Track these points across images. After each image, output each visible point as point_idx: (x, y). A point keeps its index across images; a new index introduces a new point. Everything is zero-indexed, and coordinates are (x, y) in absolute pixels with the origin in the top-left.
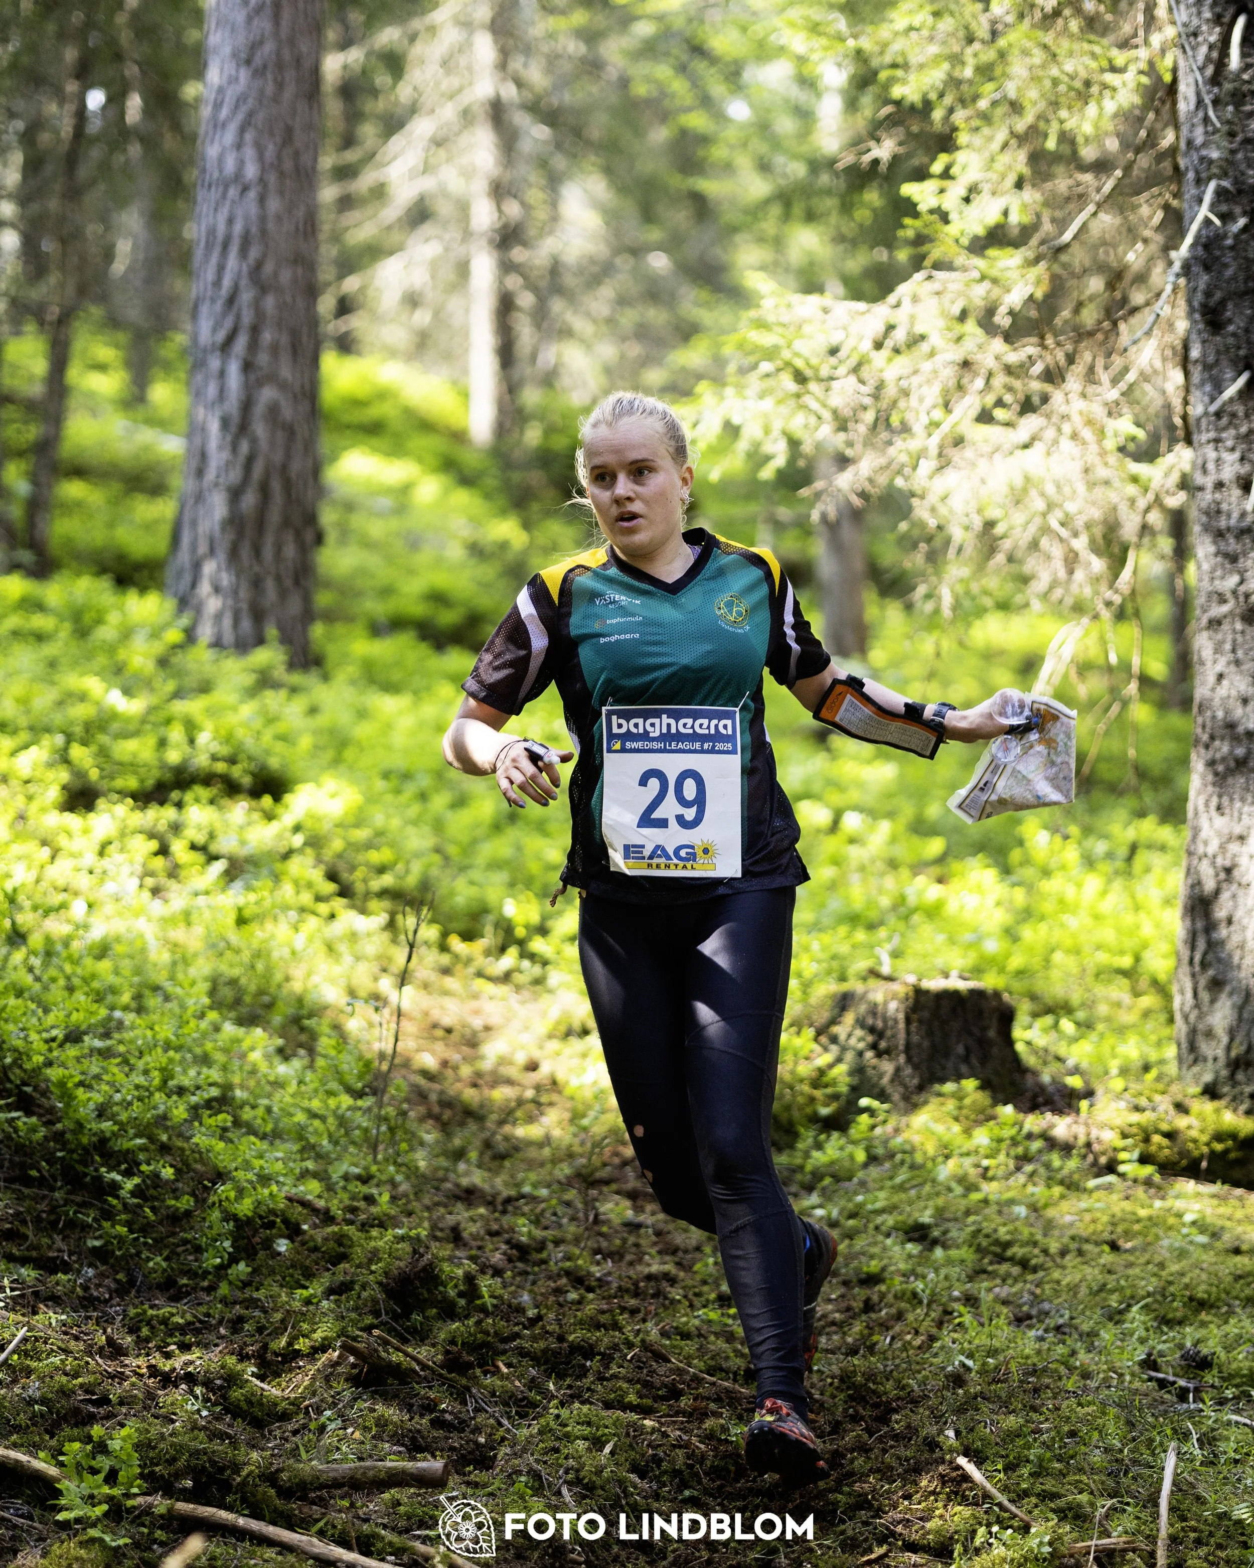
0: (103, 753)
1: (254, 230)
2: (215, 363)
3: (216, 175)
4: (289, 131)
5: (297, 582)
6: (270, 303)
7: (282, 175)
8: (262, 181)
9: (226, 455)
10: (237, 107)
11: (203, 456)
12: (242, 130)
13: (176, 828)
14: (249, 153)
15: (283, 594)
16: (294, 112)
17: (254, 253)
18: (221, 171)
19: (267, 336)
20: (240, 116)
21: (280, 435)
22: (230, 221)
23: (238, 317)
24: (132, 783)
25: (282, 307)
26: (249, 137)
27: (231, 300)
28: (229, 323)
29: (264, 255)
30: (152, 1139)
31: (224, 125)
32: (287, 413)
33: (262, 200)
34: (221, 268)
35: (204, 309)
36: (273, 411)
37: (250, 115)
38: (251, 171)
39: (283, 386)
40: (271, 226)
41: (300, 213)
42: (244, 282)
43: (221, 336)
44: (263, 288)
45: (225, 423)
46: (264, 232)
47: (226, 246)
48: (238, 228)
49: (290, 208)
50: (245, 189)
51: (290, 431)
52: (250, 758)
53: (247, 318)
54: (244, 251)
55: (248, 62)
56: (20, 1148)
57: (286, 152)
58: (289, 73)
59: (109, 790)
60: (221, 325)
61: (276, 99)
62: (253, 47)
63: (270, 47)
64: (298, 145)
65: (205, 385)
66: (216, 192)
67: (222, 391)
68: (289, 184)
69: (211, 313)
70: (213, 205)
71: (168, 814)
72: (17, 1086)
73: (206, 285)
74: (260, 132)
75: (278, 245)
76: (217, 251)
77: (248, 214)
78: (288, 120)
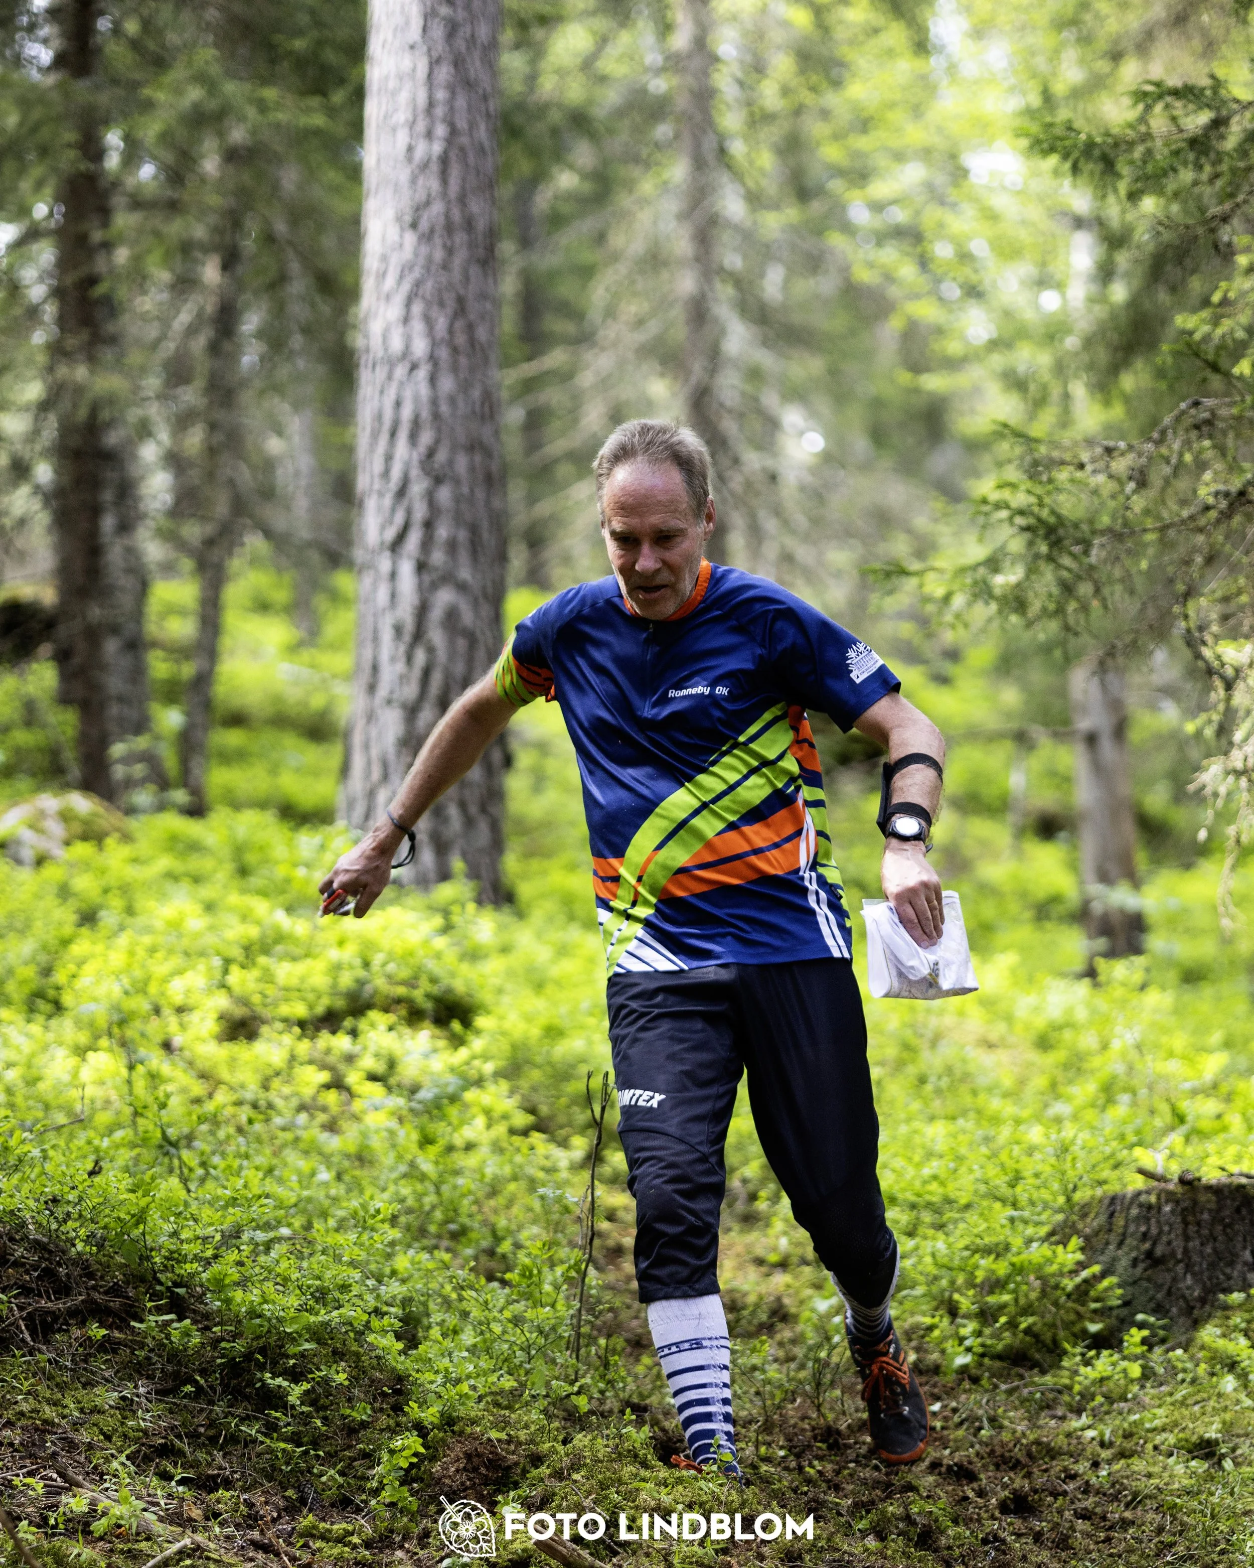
0: (268, 977)
1: (425, 414)
2: (385, 564)
3: (380, 354)
4: (461, 301)
5: (483, 809)
6: (444, 494)
7: (455, 350)
8: (432, 358)
9: (400, 667)
10: (401, 277)
11: (375, 669)
12: (409, 303)
13: (350, 1059)
14: (418, 326)
15: (469, 822)
17: (426, 438)
18: (386, 350)
19: (442, 532)
20: (406, 287)
21: (462, 644)
22: (398, 404)
23: (409, 512)
24: (300, 1010)
25: (458, 499)
26: (417, 308)
27: (401, 492)
28: (399, 518)
29: (437, 441)
30: (322, 1342)
31: (388, 297)
32: (467, 617)
33: (433, 380)
34: (389, 458)
35: (372, 502)
36: (451, 617)
37: (418, 284)
38: (420, 347)
39: (462, 587)
40: (444, 408)
41: (476, 393)
42: (415, 472)
43: (390, 534)
44: (438, 480)
45: (398, 630)
46: (436, 416)
47: (393, 434)
48: (407, 413)
49: (465, 387)
50: (414, 367)
51: (472, 639)
52: (434, 980)
53: (420, 512)
54: (413, 437)
55: (414, 226)
56: (174, 1356)
57: (459, 324)
58: (460, 238)
59: (273, 1018)
60: (390, 521)
61: (445, 266)
62: (419, 209)
63: (437, 208)
64: (472, 317)
65: (375, 589)
66: (381, 373)
67: (393, 596)
68: (463, 361)
69: (379, 509)
70: (378, 387)
71: (341, 1042)
72: (168, 1288)
73: (372, 477)
74: (428, 304)
75: (453, 429)
76: (384, 439)
77: (417, 396)
78: (459, 288)
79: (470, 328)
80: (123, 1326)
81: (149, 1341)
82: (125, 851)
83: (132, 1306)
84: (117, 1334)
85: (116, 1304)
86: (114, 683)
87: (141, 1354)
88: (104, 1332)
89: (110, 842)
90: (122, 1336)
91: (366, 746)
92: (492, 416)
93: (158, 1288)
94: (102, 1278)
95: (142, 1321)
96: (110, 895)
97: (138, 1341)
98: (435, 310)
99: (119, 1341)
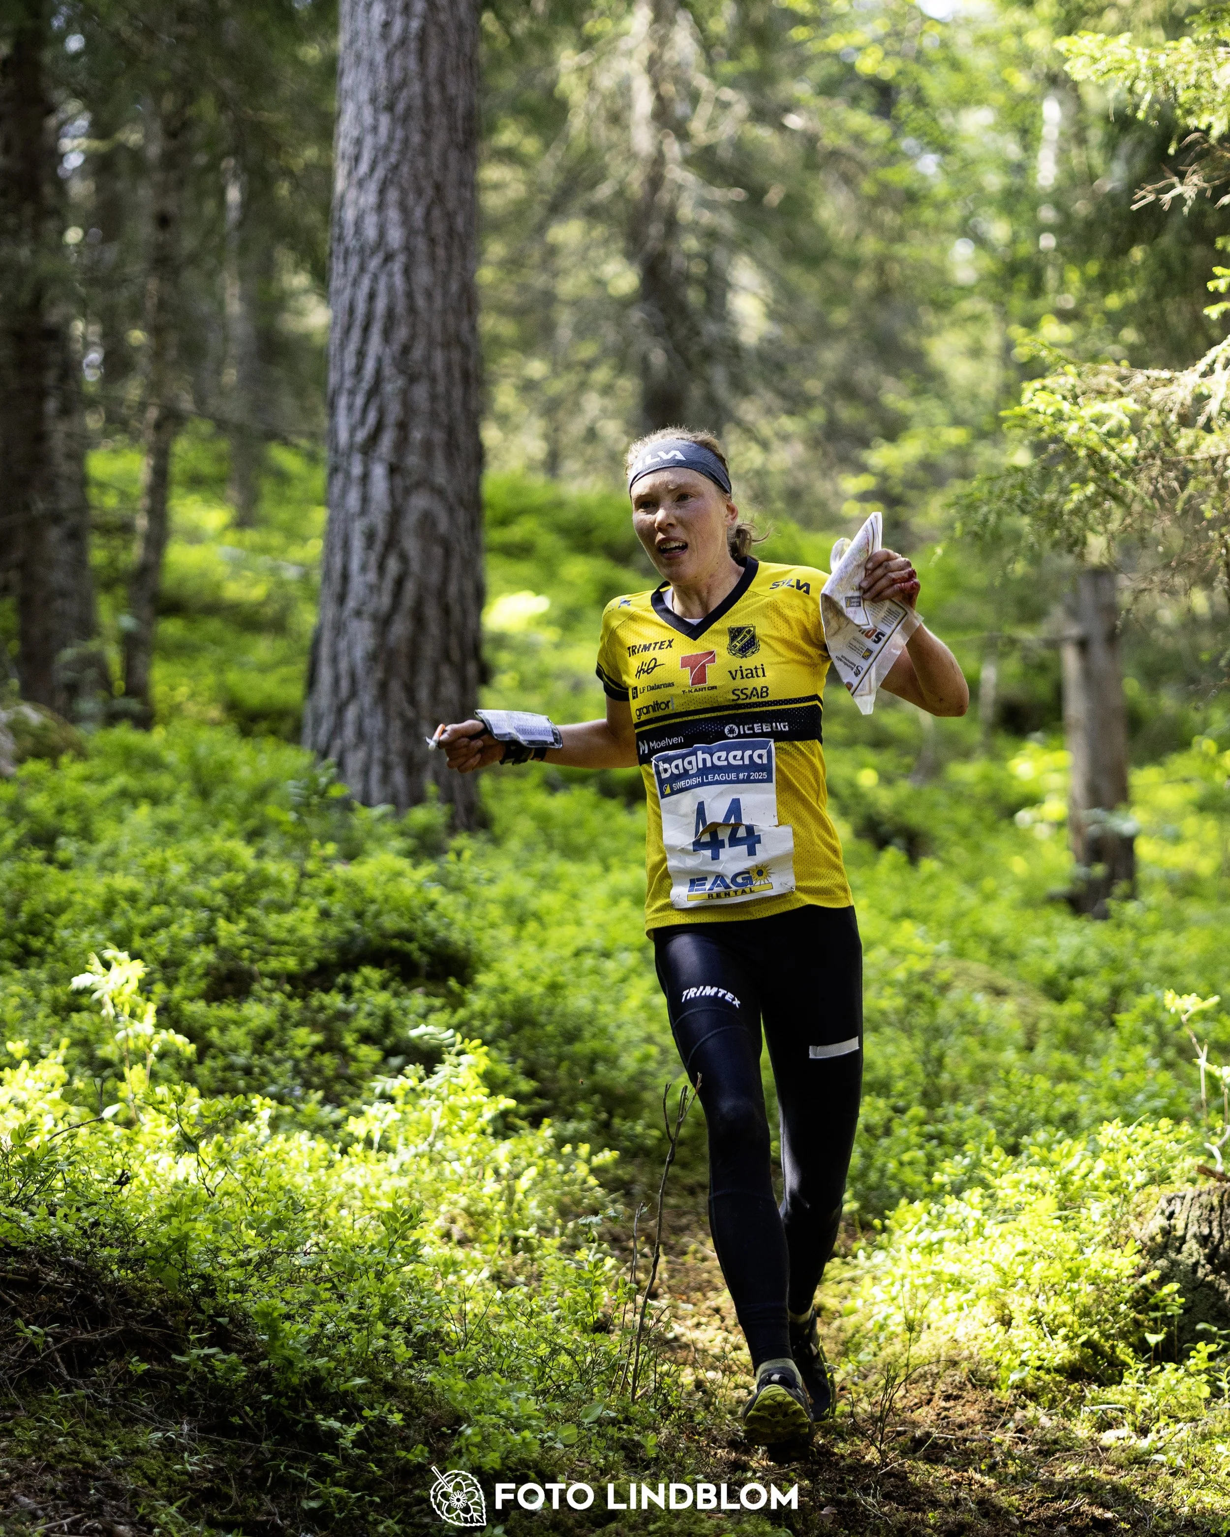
0: (255, 928)
1: (400, 306)
2: (356, 467)
3: (353, 242)
4: (439, 189)
6: (420, 393)
7: (432, 241)
8: (408, 249)
9: (371, 576)
10: (376, 162)
11: (345, 577)
12: (383, 189)
13: (344, 1017)
14: (393, 216)
16: (445, 166)
17: (402, 333)
18: (360, 238)
19: (418, 434)
20: (380, 173)
21: (436, 552)
22: (372, 297)
23: (382, 412)
24: (289, 965)
25: (434, 398)
26: (393, 195)
27: (374, 391)
28: (372, 417)
29: (413, 337)
30: (373, 1377)
31: (362, 183)
32: (443, 524)
33: (409, 271)
34: (361, 354)
35: (343, 402)
36: (427, 522)
37: (392, 171)
38: (396, 236)
39: (437, 492)
40: (421, 302)
41: (454, 287)
42: (388, 369)
43: (361, 435)
44: (413, 379)
45: (370, 536)
46: (411, 310)
47: (366, 329)
48: (381, 305)
49: (442, 279)
50: (389, 258)
51: (448, 547)
52: (428, 935)
53: (394, 411)
54: (387, 334)
55: (390, 108)
56: (217, 1391)
57: (436, 213)
58: (439, 120)
59: (263, 974)
60: (363, 421)
61: (424, 151)
62: (395, 90)
63: (416, 88)
64: (450, 205)
65: (344, 493)
66: (354, 263)
67: (365, 500)
68: (441, 253)
69: (350, 407)
70: (350, 279)
71: (336, 1000)
72: (210, 1316)
73: (342, 375)
74: (403, 192)
75: (429, 326)
76: (356, 334)
77: (391, 289)
78: (438, 176)
79: (449, 216)
80: (163, 1357)
81: (190, 1373)
82: (80, 769)
84: (157, 1367)
85: (155, 1333)
87: (182, 1388)
88: (145, 1366)
89: (65, 759)
90: (162, 1369)
91: (334, 660)
92: (469, 313)
93: (200, 1316)
94: (139, 1305)
95: (182, 1353)
96: (65, 817)
97: (179, 1374)
98: (411, 198)
99: (160, 1376)
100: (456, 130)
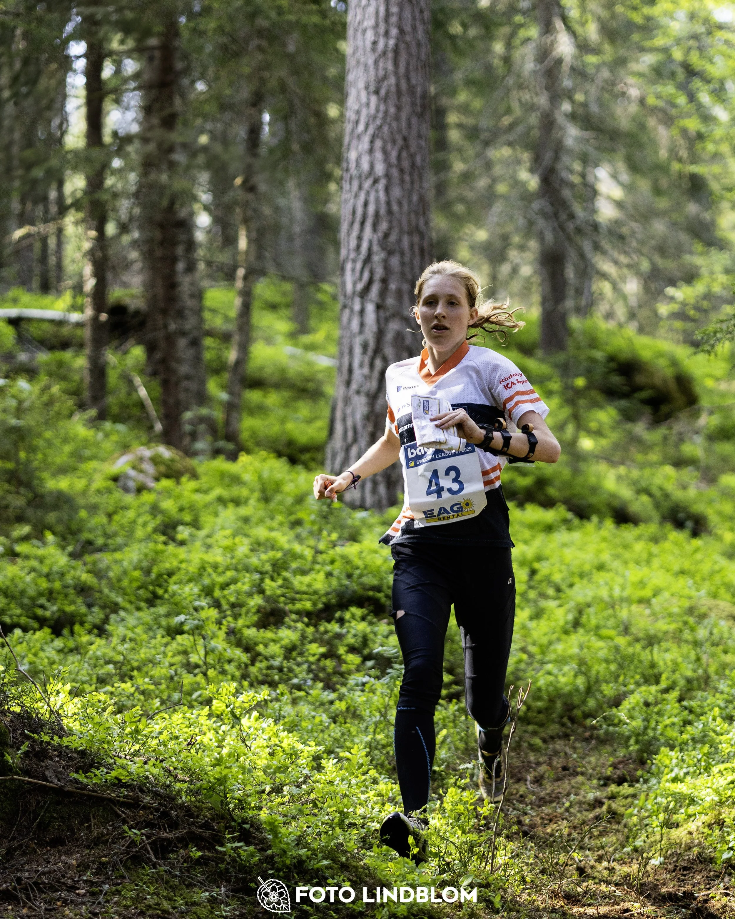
0: (287, 584)
1: (383, 210)
2: (357, 305)
3: (355, 172)
4: (406, 140)
6: (395, 261)
7: (402, 171)
8: (387, 176)
9: (366, 370)
10: (368, 124)
11: (350, 371)
12: (373, 140)
13: (339, 636)
14: (379, 155)
16: (409, 126)
17: (384, 226)
18: (358, 170)
19: (393, 286)
20: (371, 131)
22: (366, 204)
23: (372, 273)
24: (308, 605)
25: (403, 264)
26: (378, 144)
27: (368, 259)
28: (366, 276)
29: (390, 228)
30: (334, 860)
31: (360, 137)
33: (387, 189)
34: (360, 238)
35: (349, 266)
36: (397, 338)
37: (378, 129)
38: (380, 168)
39: (405, 320)
40: (395, 207)
42: (376, 247)
43: (360, 286)
44: (390, 253)
45: (365, 346)
46: (390, 212)
47: (363, 223)
48: (371, 209)
49: (407, 194)
50: (376, 181)
53: (379, 272)
54: (375, 227)
55: (377, 92)
56: (242, 868)
57: (404, 154)
58: (406, 99)
59: (291, 612)
60: (361, 278)
61: (397, 118)
62: (380, 81)
63: (392, 80)
64: (412, 150)
65: (350, 321)
66: (355, 184)
67: (362, 325)
68: (407, 178)
69: (353, 270)
70: (353, 194)
71: (334, 627)
72: (239, 824)
73: (349, 251)
74: (385, 142)
75: (400, 221)
76: (357, 226)
77: (377, 200)
78: (405, 132)
79: (412, 156)
80: (211, 848)
81: (227, 857)
82: (193, 485)
83: (216, 835)
84: (207, 854)
85: (206, 833)
86: (183, 369)
87: (222, 866)
88: (200, 854)
89: (184, 479)
90: (210, 854)
91: (344, 420)
92: (424, 213)
93: (233, 823)
94: (198, 817)
95: (222, 845)
96: (184, 513)
97: (220, 858)
98: (389, 146)
99: (209, 859)
100: (416, 105)
